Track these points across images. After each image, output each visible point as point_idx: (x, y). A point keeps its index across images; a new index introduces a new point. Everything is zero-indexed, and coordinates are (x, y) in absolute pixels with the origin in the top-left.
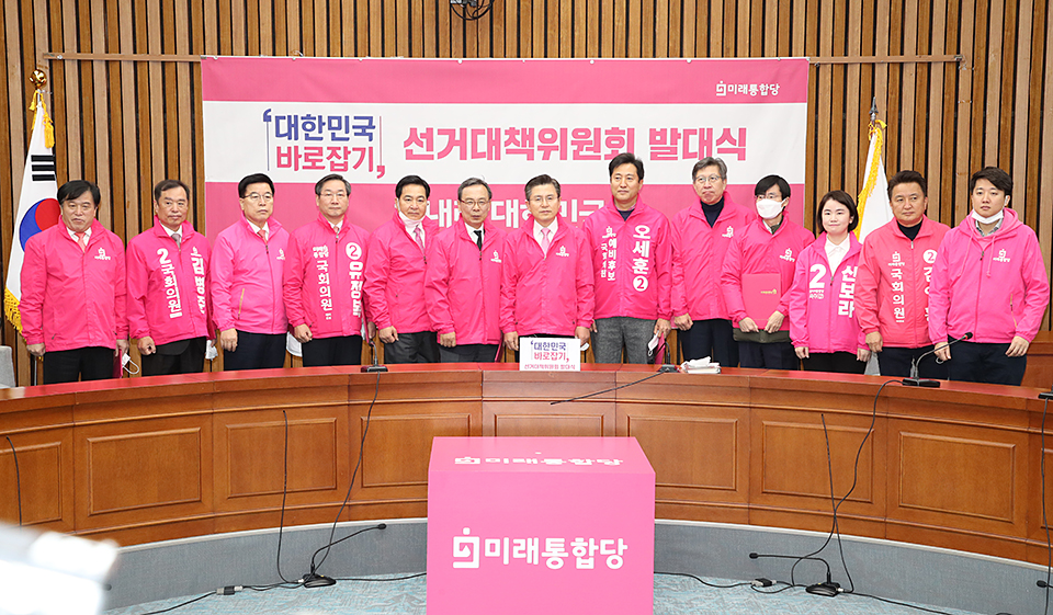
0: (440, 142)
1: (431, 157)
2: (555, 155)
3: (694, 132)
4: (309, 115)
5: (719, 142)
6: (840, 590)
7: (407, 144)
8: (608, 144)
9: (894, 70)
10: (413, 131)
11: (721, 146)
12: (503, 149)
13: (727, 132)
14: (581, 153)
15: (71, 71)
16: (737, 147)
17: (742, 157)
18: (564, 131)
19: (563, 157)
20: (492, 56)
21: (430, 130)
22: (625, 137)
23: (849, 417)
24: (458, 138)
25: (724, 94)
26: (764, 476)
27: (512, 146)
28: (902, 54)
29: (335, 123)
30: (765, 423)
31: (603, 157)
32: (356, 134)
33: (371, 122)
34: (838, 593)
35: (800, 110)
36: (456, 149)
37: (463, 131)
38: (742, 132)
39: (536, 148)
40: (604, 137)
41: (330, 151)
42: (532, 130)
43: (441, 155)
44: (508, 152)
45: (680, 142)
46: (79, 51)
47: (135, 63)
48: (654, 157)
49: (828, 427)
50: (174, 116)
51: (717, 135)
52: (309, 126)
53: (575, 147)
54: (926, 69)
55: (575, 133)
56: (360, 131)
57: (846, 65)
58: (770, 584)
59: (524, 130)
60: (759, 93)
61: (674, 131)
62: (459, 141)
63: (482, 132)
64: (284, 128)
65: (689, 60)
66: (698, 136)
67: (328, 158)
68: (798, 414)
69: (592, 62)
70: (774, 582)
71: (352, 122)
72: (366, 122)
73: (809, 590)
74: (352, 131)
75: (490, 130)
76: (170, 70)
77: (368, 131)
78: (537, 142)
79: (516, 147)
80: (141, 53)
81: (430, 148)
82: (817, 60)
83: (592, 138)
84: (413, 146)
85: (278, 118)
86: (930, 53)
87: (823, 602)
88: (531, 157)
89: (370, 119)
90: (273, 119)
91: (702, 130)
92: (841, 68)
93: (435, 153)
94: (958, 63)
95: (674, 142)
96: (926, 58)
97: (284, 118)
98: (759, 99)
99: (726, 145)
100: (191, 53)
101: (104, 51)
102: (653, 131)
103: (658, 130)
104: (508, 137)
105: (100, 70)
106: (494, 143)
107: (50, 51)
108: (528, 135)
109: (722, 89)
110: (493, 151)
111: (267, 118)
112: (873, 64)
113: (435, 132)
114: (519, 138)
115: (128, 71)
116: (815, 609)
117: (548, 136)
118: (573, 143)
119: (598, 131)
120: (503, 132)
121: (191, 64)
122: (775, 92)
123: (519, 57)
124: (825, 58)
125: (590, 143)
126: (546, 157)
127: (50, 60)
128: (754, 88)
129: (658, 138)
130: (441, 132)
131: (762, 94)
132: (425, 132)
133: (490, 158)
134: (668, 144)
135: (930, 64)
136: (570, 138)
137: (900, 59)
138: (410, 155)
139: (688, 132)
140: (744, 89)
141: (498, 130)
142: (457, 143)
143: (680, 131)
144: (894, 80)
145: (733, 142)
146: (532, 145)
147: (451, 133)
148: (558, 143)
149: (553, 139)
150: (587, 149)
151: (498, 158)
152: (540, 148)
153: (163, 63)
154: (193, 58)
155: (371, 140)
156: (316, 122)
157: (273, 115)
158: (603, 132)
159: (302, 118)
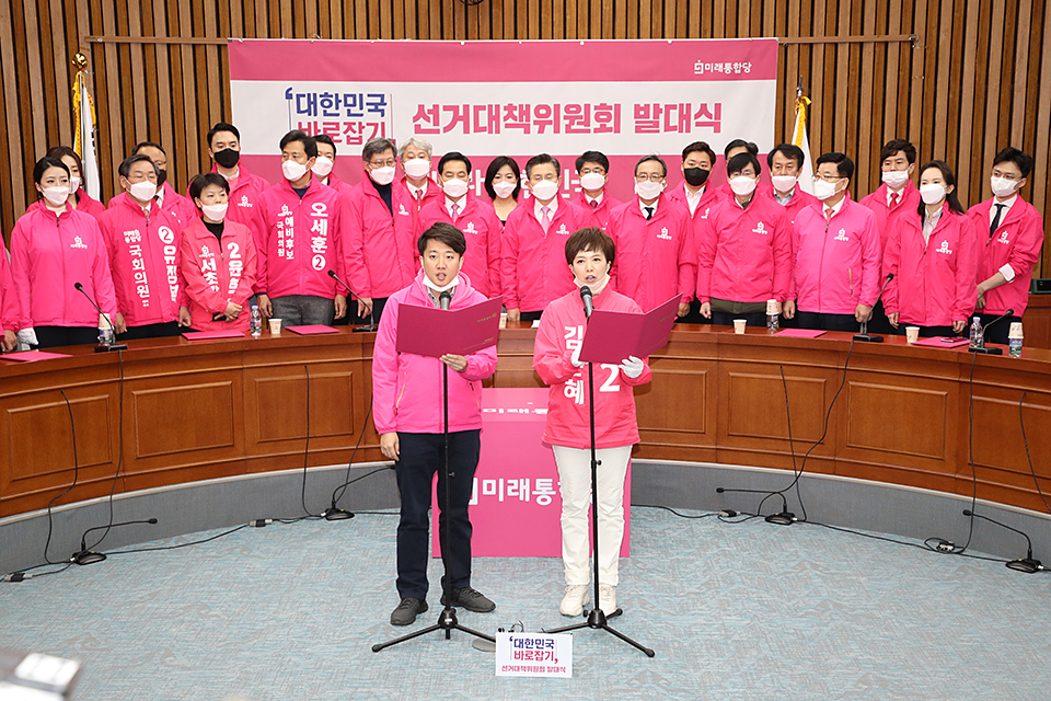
0: (446, 118)
1: (438, 131)
2: (549, 128)
3: (674, 107)
4: (326, 93)
5: (697, 116)
6: (795, 519)
7: (415, 119)
8: (597, 119)
9: (855, 49)
10: (421, 107)
11: (698, 120)
12: (502, 124)
13: (704, 107)
14: (573, 127)
15: (111, 52)
16: (713, 120)
17: (717, 130)
18: (557, 107)
19: (557, 131)
20: (491, 38)
21: (436, 107)
22: (612, 112)
23: (804, 369)
24: (461, 113)
25: (702, 72)
26: (730, 421)
27: (510, 121)
28: (862, 34)
29: (350, 101)
30: (731, 374)
31: (592, 131)
32: (369, 110)
33: (382, 100)
34: (793, 522)
35: (770, 86)
36: (460, 124)
37: (466, 107)
38: (718, 106)
39: (532, 123)
40: (593, 113)
41: (346, 127)
42: (528, 106)
43: (446, 129)
44: (507, 126)
45: (662, 116)
46: (117, 35)
47: (169, 45)
48: (638, 130)
49: (786, 378)
50: (205, 94)
51: (694, 111)
52: (327, 103)
53: (567, 122)
54: (883, 47)
55: (567, 108)
56: (373, 107)
57: (811, 45)
58: (735, 515)
59: (521, 106)
60: (733, 71)
61: (656, 106)
62: (461, 116)
63: (483, 108)
64: (304, 106)
65: (670, 41)
66: (677, 111)
67: (345, 133)
68: (759, 366)
69: (582, 43)
70: (738, 513)
71: (366, 100)
72: (378, 100)
73: (768, 519)
74: (366, 108)
75: (490, 106)
76: (200, 51)
77: (380, 107)
78: (533, 117)
79: (514, 122)
80: (173, 36)
81: (436, 123)
82: (786, 41)
83: (582, 113)
84: (421, 121)
85: (298, 96)
86: (887, 33)
87: (778, 530)
88: (527, 131)
89: (382, 96)
90: (294, 97)
91: (681, 105)
92: (807, 47)
93: (441, 128)
94: (912, 42)
95: (656, 116)
96: (883, 38)
97: (304, 96)
98: (733, 77)
99: (703, 118)
100: (219, 36)
101: (139, 34)
102: (637, 107)
103: (642, 105)
104: (506, 112)
105: (136, 52)
106: (494, 118)
107: (91, 34)
108: (525, 110)
109: (699, 67)
110: (494, 125)
111: (289, 96)
112: (836, 44)
113: (441, 108)
114: (516, 113)
115: (162, 53)
116: (772, 536)
117: (543, 112)
118: (565, 118)
119: (587, 107)
120: (502, 109)
121: (219, 46)
122: (747, 70)
123: (516, 38)
124: (793, 38)
125: (581, 117)
126: (541, 131)
127: (92, 43)
128: (728, 67)
129: (642, 113)
130: (446, 108)
131: (736, 72)
132: (431, 108)
133: (491, 132)
134: (651, 119)
135: (887, 43)
136: (563, 113)
137: (859, 39)
138: (418, 130)
139: (669, 107)
140: (719, 67)
141: (498, 107)
142: (461, 119)
143: (662, 106)
144: (855, 58)
145: (710, 116)
146: (528, 119)
147: (455, 109)
148: (551, 118)
149: (548, 115)
150: (578, 123)
151: (498, 132)
152: (535, 122)
153: (194, 45)
154: (221, 41)
155: (383, 115)
156: (333, 100)
157: (294, 93)
158: (592, 108)
159: (321, 96)
